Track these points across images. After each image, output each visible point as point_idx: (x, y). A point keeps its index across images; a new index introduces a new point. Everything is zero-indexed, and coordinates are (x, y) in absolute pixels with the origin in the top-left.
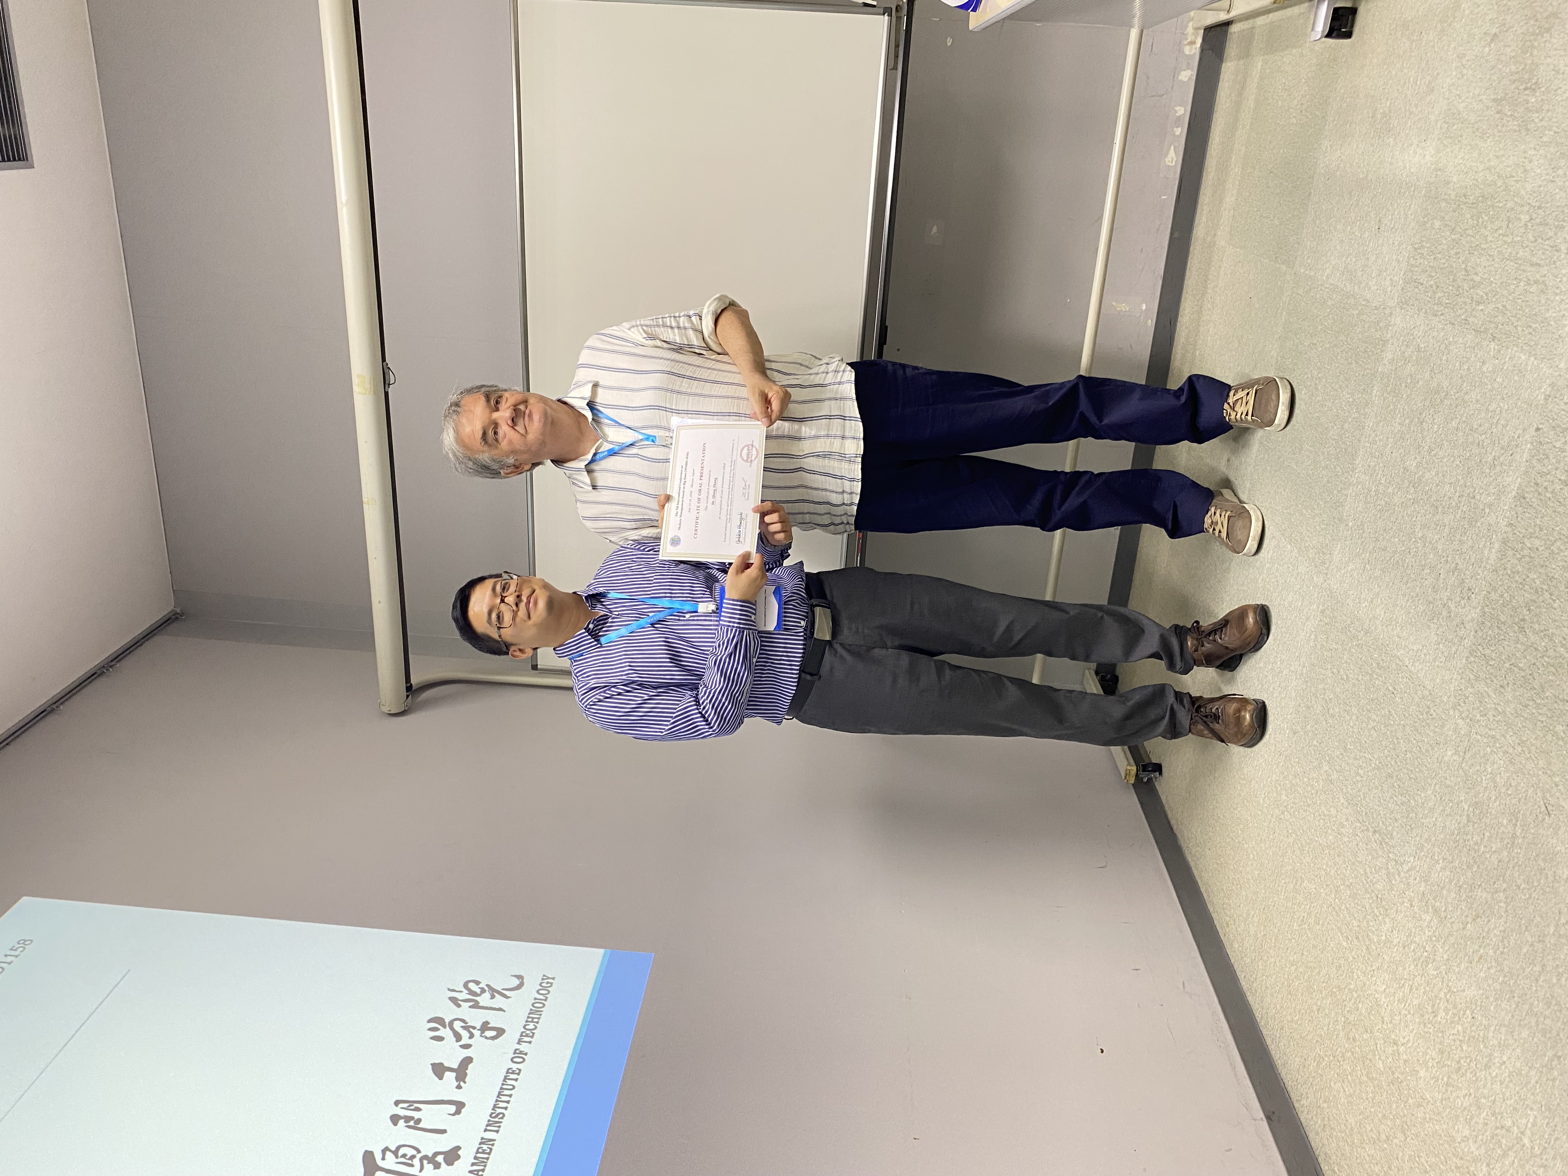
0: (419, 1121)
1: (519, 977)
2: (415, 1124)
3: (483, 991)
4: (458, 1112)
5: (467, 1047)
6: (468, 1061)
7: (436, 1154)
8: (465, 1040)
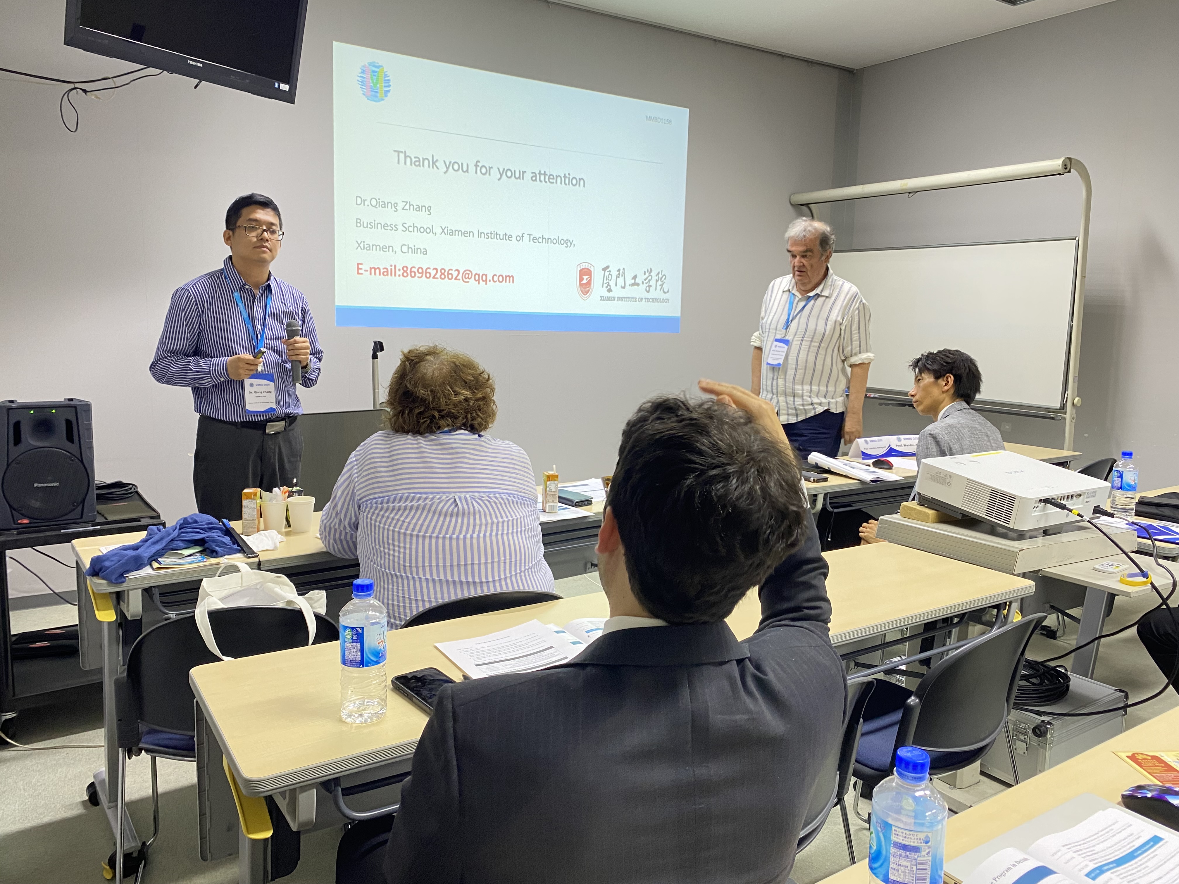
0: (619, 277)
1: (668, 292)
2: (618, 277)
3: (662, 282)
4: (622, 287)
5: (643, 283)
6: (638, 285)
7: (610, 286)
8: (645, 282)
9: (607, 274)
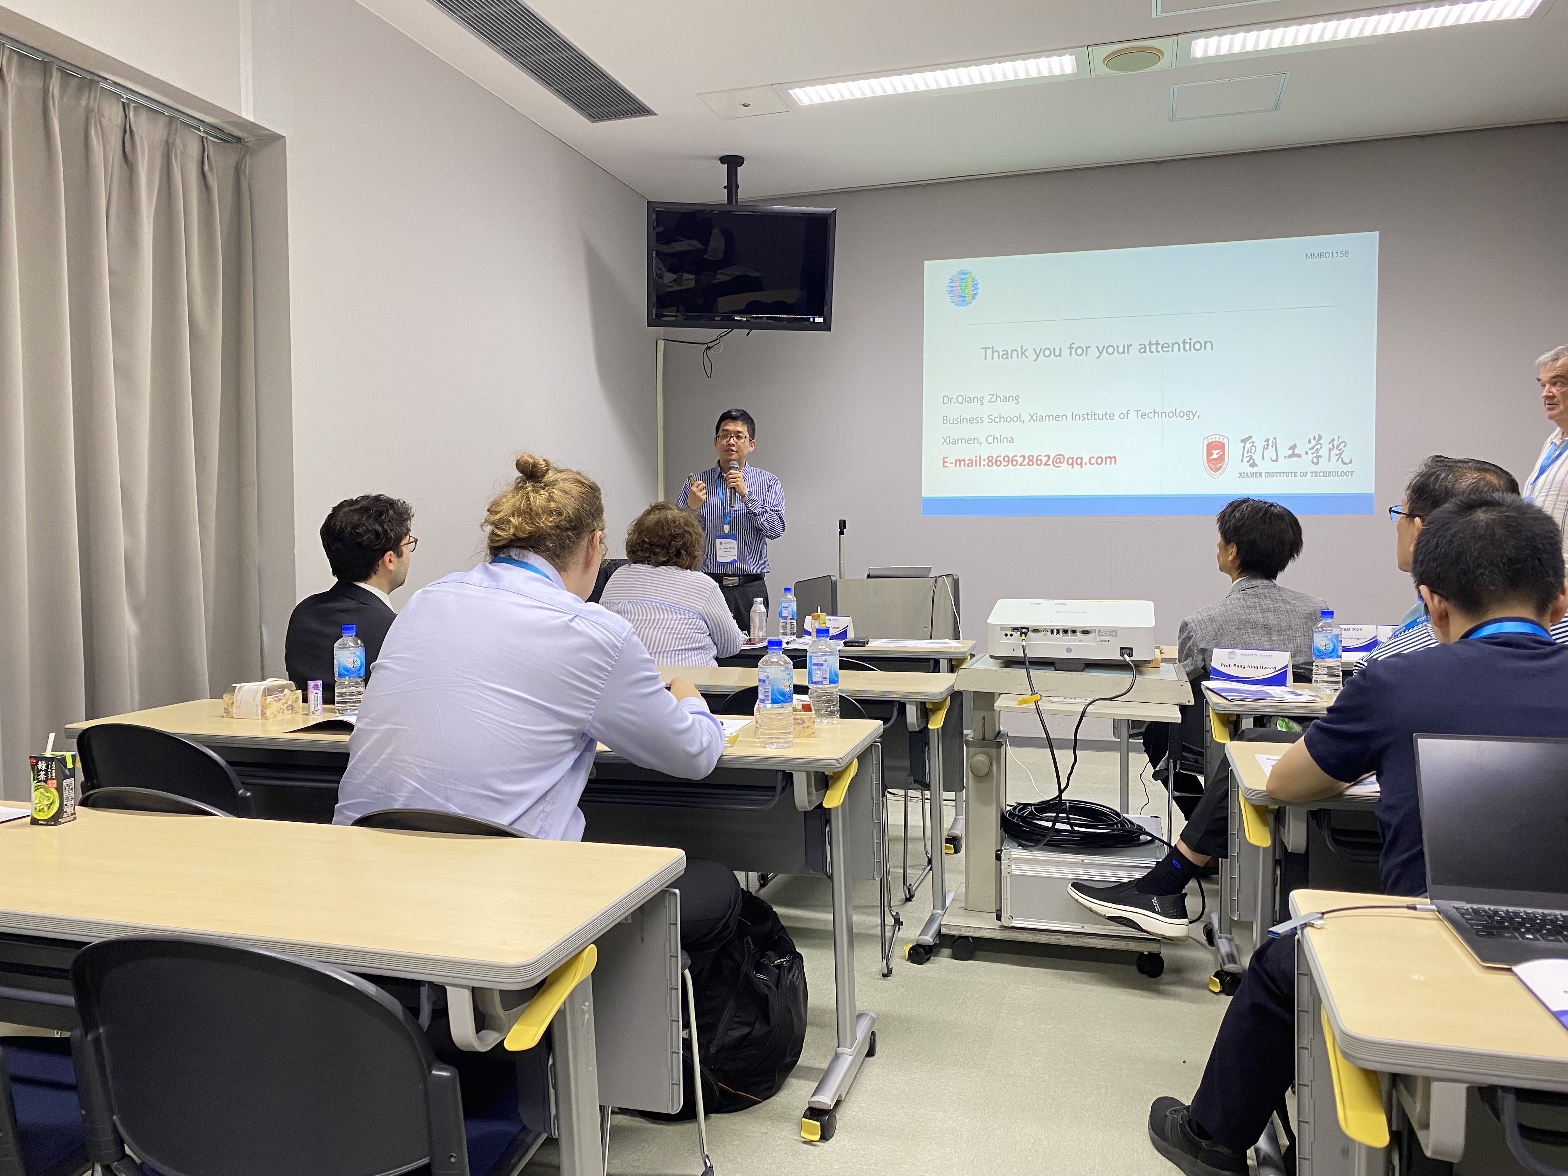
0: (1267, 448)
1: (1351, 462)
3: (1340, 450)
4: (1273, 461)
5: (1307, 453)
6: (1299, 456)
7: (1253, 460)
8: (1309, 452)
9: (1248, 445)
